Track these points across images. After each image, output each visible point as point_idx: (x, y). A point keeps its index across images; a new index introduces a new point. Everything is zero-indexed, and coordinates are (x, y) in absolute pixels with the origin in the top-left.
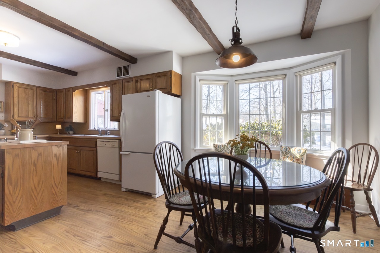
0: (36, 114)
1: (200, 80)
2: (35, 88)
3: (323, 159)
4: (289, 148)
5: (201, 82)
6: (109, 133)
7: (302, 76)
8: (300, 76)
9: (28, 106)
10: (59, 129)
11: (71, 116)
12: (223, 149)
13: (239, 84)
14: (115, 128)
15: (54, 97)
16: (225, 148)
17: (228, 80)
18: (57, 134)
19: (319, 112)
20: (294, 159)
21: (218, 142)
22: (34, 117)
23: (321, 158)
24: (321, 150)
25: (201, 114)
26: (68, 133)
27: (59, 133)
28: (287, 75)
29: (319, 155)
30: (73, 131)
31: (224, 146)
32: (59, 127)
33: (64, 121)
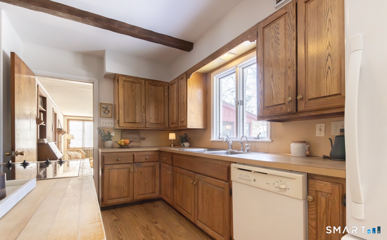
0: (144, 118)
2: (143, 81)
6: (247, 146)
9: (136, 107)
10: (173, 140)
11: (185, 118)
14: (260, 136)
15: (166, 94)
18: (170, 146)
22: (142, 122)
26: (182, 145)
27: (172, 145)
30: (189, 143)
32: (172, 136)
33: (177, 127)
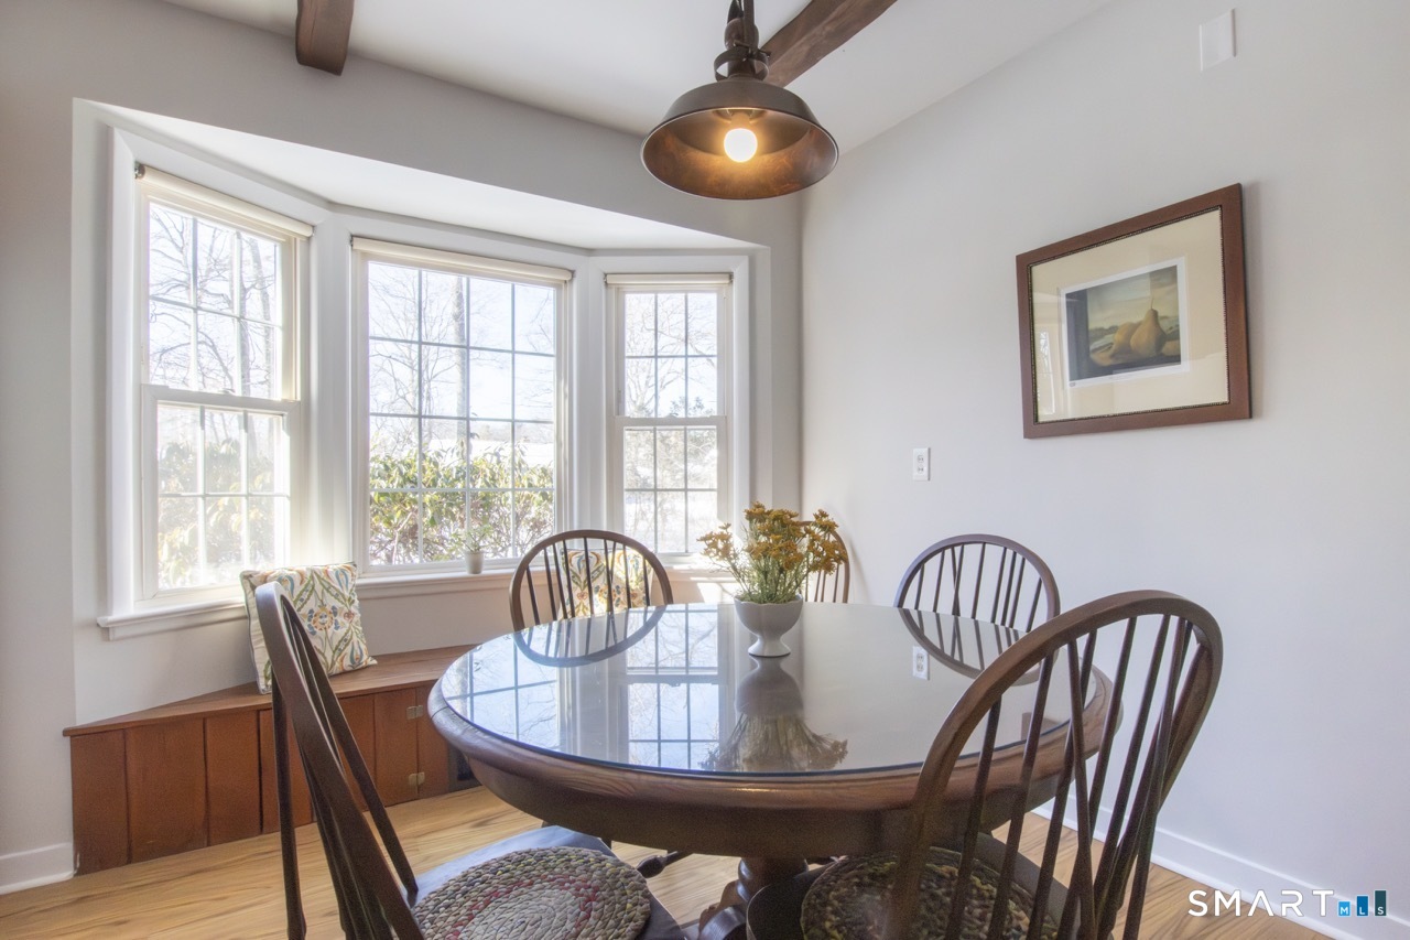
1: (141, 169)
3: (697, 582)
4: (596, 555)
5: (148, 179)
7: (625, 293)
8: (620, 292)
12: (305, 596)
13: (366, 256)
16: (318, 587)
17: (315, 222)
19: (682, 427)
20: (619, 593)
21: (253, 559)
23: (693, 579)
24: (687, 551)
25: (140, 385)
28: (578, 274)
29: (691, 570)
31: (312, 577)
